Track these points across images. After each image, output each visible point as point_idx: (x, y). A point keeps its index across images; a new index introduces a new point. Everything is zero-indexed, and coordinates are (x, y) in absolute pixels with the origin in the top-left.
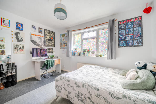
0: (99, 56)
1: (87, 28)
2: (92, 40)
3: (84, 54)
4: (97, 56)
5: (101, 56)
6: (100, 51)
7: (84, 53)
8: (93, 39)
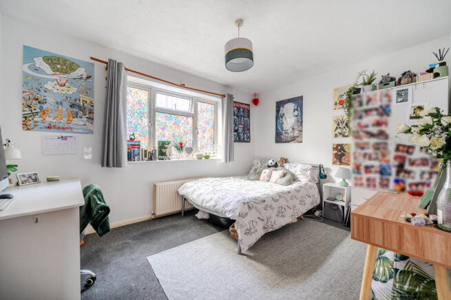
0: (204, 159)
1: (183, 86)
2: (183, 120)
3: (162, 154)
4: (200, 157)
5: (207, 157)
6: (199, 146)
7: (164, 150)
8: (185, 118)
